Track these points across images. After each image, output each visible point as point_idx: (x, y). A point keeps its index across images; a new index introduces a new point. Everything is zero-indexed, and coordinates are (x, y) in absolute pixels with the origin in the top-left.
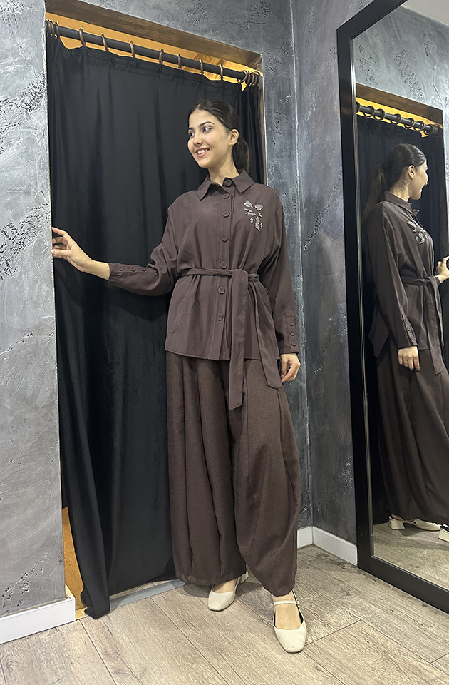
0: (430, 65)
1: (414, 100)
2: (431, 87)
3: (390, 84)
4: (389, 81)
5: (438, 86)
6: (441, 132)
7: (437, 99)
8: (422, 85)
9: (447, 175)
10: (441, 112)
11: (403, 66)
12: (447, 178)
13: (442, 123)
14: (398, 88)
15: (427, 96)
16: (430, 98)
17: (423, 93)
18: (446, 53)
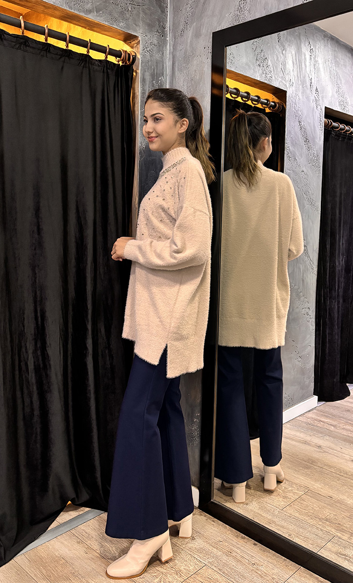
0: (280, 51)
1: (266, 82)
2: (279, 70)
3: (247, 67)
4: (247, 64)
5: (285, 69)
6: (284, 110)
7: (283, 82)
8: (272, 68)
9: (286, 150)
10: (285, 92)
11: (259, 50)
12: (285, 152)
13: (285, 102)
14: (253, 71)
15: (275, 78)
16: (278, 80)
17: (273, 75)
18: (293, 39)
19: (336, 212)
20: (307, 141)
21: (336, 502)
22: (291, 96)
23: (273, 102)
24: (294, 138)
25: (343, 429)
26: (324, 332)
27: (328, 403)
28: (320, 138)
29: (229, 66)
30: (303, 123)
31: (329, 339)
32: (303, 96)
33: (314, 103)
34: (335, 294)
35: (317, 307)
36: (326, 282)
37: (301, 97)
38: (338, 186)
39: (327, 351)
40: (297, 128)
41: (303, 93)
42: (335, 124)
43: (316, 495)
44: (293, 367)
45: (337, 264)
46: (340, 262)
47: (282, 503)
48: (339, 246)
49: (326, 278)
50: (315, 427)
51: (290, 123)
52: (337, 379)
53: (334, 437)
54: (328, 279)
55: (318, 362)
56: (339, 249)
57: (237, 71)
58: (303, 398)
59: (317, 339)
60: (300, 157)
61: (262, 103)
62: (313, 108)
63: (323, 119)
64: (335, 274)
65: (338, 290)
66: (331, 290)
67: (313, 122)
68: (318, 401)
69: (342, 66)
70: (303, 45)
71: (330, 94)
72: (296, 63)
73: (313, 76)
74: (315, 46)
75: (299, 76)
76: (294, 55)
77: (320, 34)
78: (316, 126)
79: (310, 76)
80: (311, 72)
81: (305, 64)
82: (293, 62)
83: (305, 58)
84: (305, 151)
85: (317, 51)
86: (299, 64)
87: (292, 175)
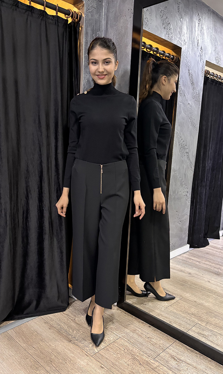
0: (179, 18)
1: (168, 40)
2: (178, 32)
3: (156, 29)
4: (156, 26)
5: (181, 32)
6: (179, 61)
7: (180, 41)
8: (173, 31)
9: (179, 88)
10: (180, 48)
11: (165, 17)
12: (179, 90)
13: (180, 55)
14: (160, 32)
15: (175, 38)
16: (176, 39)
17: (173, 36)
18: (188, 11)
19: (208, 132)
20: (192, 83)
22: (184, 52)
23: (172, 55)
24: (184, 81)
25: (204, 264)
26: (196, 206)
27: (196, 249)
28: (201, 82)
29: (145, 28)
30: (191, 71)
31: (198, 212)
32: (192, 52)
33: (199, 57)
34: (204, 184)
35: (193, 191)
36: (199, 176)
37: (190, 53)
38: (210, 115)
39: (197, 219)
40: (187, 75)
41: (192, 50)
43: (186, 300)
44: (176, 226)
45: (207, 165)
46: (209, 164)
48: (209, 154)
49: (199, 174)
50: (187, 263)
51: (183, 71)
52: (202, 235)
53: (198, 268)
54: (200, 175)
55: (191, 225)
56: (209, 156)
57: (150, 31)
58: (181, 246)
59: (191, 211)
60: (187, 94)
61: (166, 56)
62: (198, 61)
63: (205, 69)
64: (205, 171)
65: (206, 181)
66: (201, 182)
67: (198, 71)
68: (190, 247)
69: (219, 32)
70: (194, 16)
71: (210, 52)
72: (189, 28)
73: (200, 38)
74: (202, 17)
75: (190, 37)
76: (188, 22)
77: (206, 8)
78: (199, 73)
79: (198, 37)
80: (198, 36)
81: (195, 30)
82: (187, 28)
83: (195, 25)
84: (191, 90)
85: (203, 21)
86: (191, 30)
87: (182, 106)
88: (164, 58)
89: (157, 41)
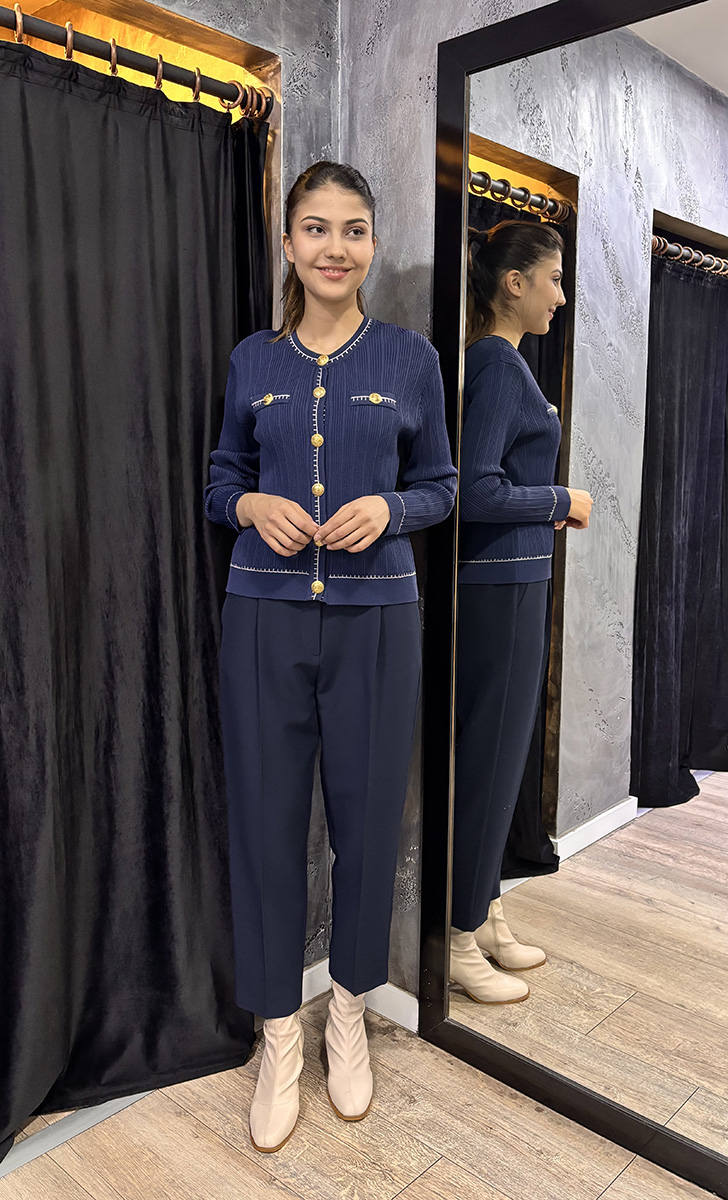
0: (566, 89)
1: (537, 157)
2: (564, 131)
3: (499, 125)
4: (499, 118)
5: (574, 130)
6: (572, 217)
7: (572, 156)
8: (550, 128)
9: (577, 299)
10: (575, 179)
11: (523, 89)
12: (577, 304)
13: (576, 200)
14: (511, 133)
15: (557, 149)
16: (562, 153)
17: (551, 142)
18: (592, 65)
19: (673, 428)
20: (617, 280)
21: (693, 1015)
22: (587, 188)
23: (551, 200)
24: (593, 276)
26: (650, 670)
28: (643, 275)
30: (610, 244)
31: (658, 685)
32: (611, 187)
33: (633, 202)
34: (671, 593)
35: (638, 621)
36: (655, 570)
37: (606, 190)
38: (678, 375)
40: (600, 255)
41: (610, 180)
42: (672, 247)
43: (650, 1002)
45: (675, 533)
46: (681, 530)
47: (586, 1021)
48: (679, 497)
49: (655, 562)
50: (636, 862)
51: (586, 244)
52: (674, 761)
54: (657, 564)
55: (638, 730)
56: (679, 503)
57: (480, 132)
59: (636, 684)
60: (605, 315)
61: (533, 203)
62: (631, 213)
63: (651, 237)
64: (671, 553)
65: (677, 585)
66: (662, 587)
67: (631, 243)
69: (687, 124)
70: (611, 79)
71: (664, 184)
72: (598, 117)
73: (631, 145)
74: (635, 80)
75: (603, 144)
76: (594, 100)
77: (645, 54)
78: (635, 250)
79: (624, 145)
80: (625, 137)
81: (615, 120)
82: (592, 114)
83: (616, 106)
84: (614, 301)
85: (639, 91)
86: (603, 119)
87: (590, 352)
88: (526, 208)
89: (503, 159)
